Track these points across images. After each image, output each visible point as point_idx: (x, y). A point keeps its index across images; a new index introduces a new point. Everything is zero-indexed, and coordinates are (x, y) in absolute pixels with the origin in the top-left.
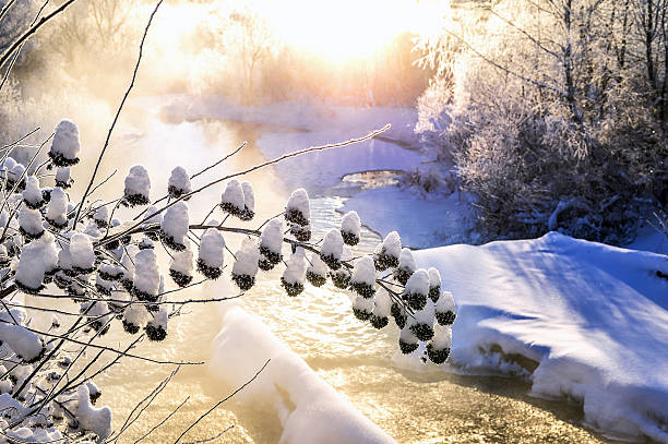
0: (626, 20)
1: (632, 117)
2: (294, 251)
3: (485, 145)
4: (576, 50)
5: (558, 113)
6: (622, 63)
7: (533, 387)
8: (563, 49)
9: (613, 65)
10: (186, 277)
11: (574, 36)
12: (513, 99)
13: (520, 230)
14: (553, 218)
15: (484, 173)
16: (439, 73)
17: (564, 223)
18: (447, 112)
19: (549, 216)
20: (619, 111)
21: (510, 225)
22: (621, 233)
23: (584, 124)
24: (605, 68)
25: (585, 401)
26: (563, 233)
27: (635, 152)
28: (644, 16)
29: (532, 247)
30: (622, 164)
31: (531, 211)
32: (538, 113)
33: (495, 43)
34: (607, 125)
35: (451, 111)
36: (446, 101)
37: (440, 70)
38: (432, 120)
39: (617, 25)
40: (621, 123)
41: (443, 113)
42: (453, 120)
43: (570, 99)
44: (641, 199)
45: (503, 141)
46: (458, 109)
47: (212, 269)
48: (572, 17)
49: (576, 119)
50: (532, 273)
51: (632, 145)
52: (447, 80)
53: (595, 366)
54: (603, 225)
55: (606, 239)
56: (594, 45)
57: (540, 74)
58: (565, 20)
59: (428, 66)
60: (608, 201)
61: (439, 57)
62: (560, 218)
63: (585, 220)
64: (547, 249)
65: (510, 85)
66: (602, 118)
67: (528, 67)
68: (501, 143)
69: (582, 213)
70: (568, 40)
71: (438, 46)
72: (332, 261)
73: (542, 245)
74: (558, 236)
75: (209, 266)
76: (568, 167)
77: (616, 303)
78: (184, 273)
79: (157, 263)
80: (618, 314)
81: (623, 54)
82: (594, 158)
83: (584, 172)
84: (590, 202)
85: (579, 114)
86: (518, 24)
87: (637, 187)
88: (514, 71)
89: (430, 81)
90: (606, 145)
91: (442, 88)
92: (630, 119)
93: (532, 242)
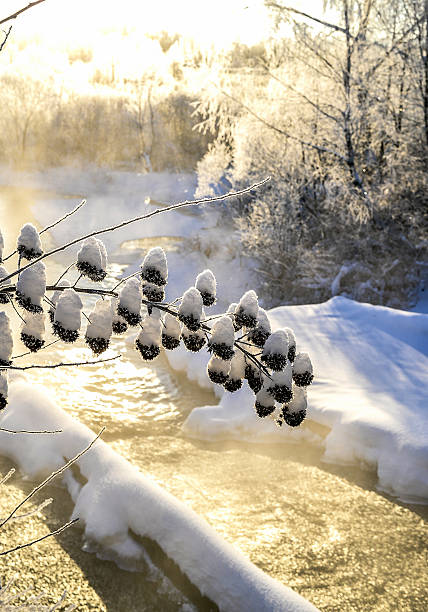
0: (402, 85)
1: (412, 182)
2: (150, 312)
3: (267, 211)
4: (356, 114)
5: (338, 177)
6: (400, 127)
7: (326, 453)
8: (343, 114)
9: (391, 130)
10: (38, 340)
11: (353, 100)
12: (294, 164)
13: (304, 295)
14: (336, 283)
15: (266, 238)
16: (220, 138)
17: (347, 287)
18: (227, 178)
19: (332, 281)
20: (399, 175)
21: (294, 290)
22: (403, 296)
23: (365, 188)
24: (384, 133)
25: (379, 465)
26: (347, 297)
27: (415, 216)
28: (421, 82)
29: (317, 312)
30: (403, 228)
31: (314, 275)
32: (319, 179)
33: (275, 107)
34: (387, 189)
35: (231, 176)
36: (226, 165)
37: (221, 134)
38: (212, 185)
39: (394, 90)
40: (402, 188)
41: (223, 178)
42: (234, 186)
43: (351, 164)
44: (422, 263)
45: (286, 206)
46: (238, 174)
47: (70, 332)
48: (351, 82)
49: (356, 183)
50: (317, 338)
51: (411, 209)
52: (227, 144)
53: (388, 429)
54: (385, 289)
55: (389, 302)
56: (373, 110)
57: (320, 138)
58: (345, 85)
59: (208, 131)
60: (389, 266)
61: (220, 121)
62: (343, 283)
63: (367, 284)
64: (331, 314)
65: (291, 149)
66: (382, 182)
67: (307, 131)
68: (283, 208)
69: (364, 278)
70: (348, 105)
71: (218, 111)
72: (192, 322)
73: (326, 309)
74: (342, 300)
75: (66, 329)
76: (349, 232)
77: (400, 365)
78: (36, 338)
79: (11, 327)
80: (402, 378)
81: (400, 119)
82: (375, 223)
83: (365, 237)
84: (371, 266)
85: (360, 178)
86: (299, 89)
87: (418, 251)
88: (294, 135)
89: (210, 145)
90: (386, 210)
91: (222, 152)
92: (409, 184)
93: (315, 306)
